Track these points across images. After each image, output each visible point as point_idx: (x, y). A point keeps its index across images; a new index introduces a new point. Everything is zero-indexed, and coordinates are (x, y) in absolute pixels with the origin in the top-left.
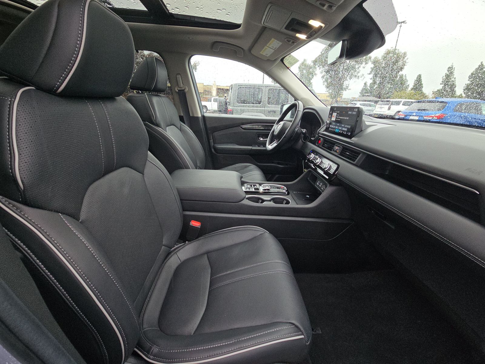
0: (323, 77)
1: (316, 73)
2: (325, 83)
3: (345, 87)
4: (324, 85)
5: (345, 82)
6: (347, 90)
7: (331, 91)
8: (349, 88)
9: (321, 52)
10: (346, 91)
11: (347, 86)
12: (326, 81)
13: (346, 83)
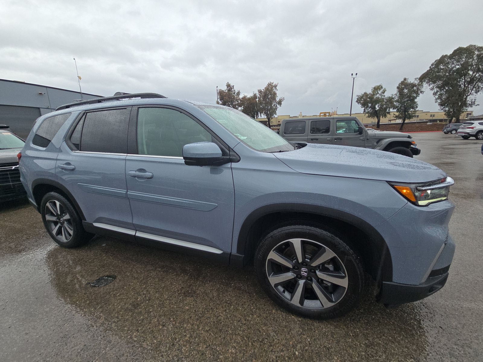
0: (435, 94)
1: (423, 90)
2: (438, 100)
3: (470, 103)
4: (437, 103)
5: (468, 97)
6: (474, 106)
7: (447, 109)
8: (476, 103)
9: (430, 67)
10: (471, 107)
11: (473, 101)
12: (440, 97)
13: (469, 99)
